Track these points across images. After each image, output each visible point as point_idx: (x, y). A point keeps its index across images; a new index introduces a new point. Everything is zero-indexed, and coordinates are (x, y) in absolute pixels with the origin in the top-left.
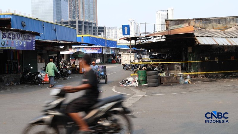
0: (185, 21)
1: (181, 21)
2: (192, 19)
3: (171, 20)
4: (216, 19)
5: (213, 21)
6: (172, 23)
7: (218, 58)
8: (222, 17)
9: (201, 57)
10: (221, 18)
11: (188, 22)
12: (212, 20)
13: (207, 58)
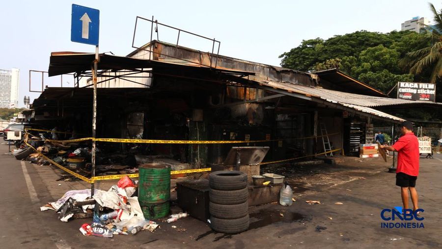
0: (193, 54)
1: (186, 52)
2: (206, 53)
3: (166, 45)
4: (241, 63)
5: (237, 66)
6: (167, 51)
7: (249, 135)
8: (250, 62)
9: (224, 132)
10: (248, 62)
11: (198, 57)
12: (235, 64)
13: (234, 135)
